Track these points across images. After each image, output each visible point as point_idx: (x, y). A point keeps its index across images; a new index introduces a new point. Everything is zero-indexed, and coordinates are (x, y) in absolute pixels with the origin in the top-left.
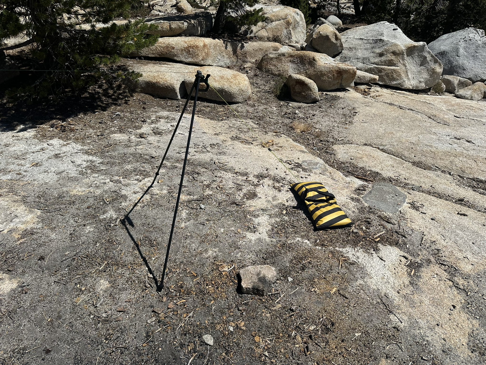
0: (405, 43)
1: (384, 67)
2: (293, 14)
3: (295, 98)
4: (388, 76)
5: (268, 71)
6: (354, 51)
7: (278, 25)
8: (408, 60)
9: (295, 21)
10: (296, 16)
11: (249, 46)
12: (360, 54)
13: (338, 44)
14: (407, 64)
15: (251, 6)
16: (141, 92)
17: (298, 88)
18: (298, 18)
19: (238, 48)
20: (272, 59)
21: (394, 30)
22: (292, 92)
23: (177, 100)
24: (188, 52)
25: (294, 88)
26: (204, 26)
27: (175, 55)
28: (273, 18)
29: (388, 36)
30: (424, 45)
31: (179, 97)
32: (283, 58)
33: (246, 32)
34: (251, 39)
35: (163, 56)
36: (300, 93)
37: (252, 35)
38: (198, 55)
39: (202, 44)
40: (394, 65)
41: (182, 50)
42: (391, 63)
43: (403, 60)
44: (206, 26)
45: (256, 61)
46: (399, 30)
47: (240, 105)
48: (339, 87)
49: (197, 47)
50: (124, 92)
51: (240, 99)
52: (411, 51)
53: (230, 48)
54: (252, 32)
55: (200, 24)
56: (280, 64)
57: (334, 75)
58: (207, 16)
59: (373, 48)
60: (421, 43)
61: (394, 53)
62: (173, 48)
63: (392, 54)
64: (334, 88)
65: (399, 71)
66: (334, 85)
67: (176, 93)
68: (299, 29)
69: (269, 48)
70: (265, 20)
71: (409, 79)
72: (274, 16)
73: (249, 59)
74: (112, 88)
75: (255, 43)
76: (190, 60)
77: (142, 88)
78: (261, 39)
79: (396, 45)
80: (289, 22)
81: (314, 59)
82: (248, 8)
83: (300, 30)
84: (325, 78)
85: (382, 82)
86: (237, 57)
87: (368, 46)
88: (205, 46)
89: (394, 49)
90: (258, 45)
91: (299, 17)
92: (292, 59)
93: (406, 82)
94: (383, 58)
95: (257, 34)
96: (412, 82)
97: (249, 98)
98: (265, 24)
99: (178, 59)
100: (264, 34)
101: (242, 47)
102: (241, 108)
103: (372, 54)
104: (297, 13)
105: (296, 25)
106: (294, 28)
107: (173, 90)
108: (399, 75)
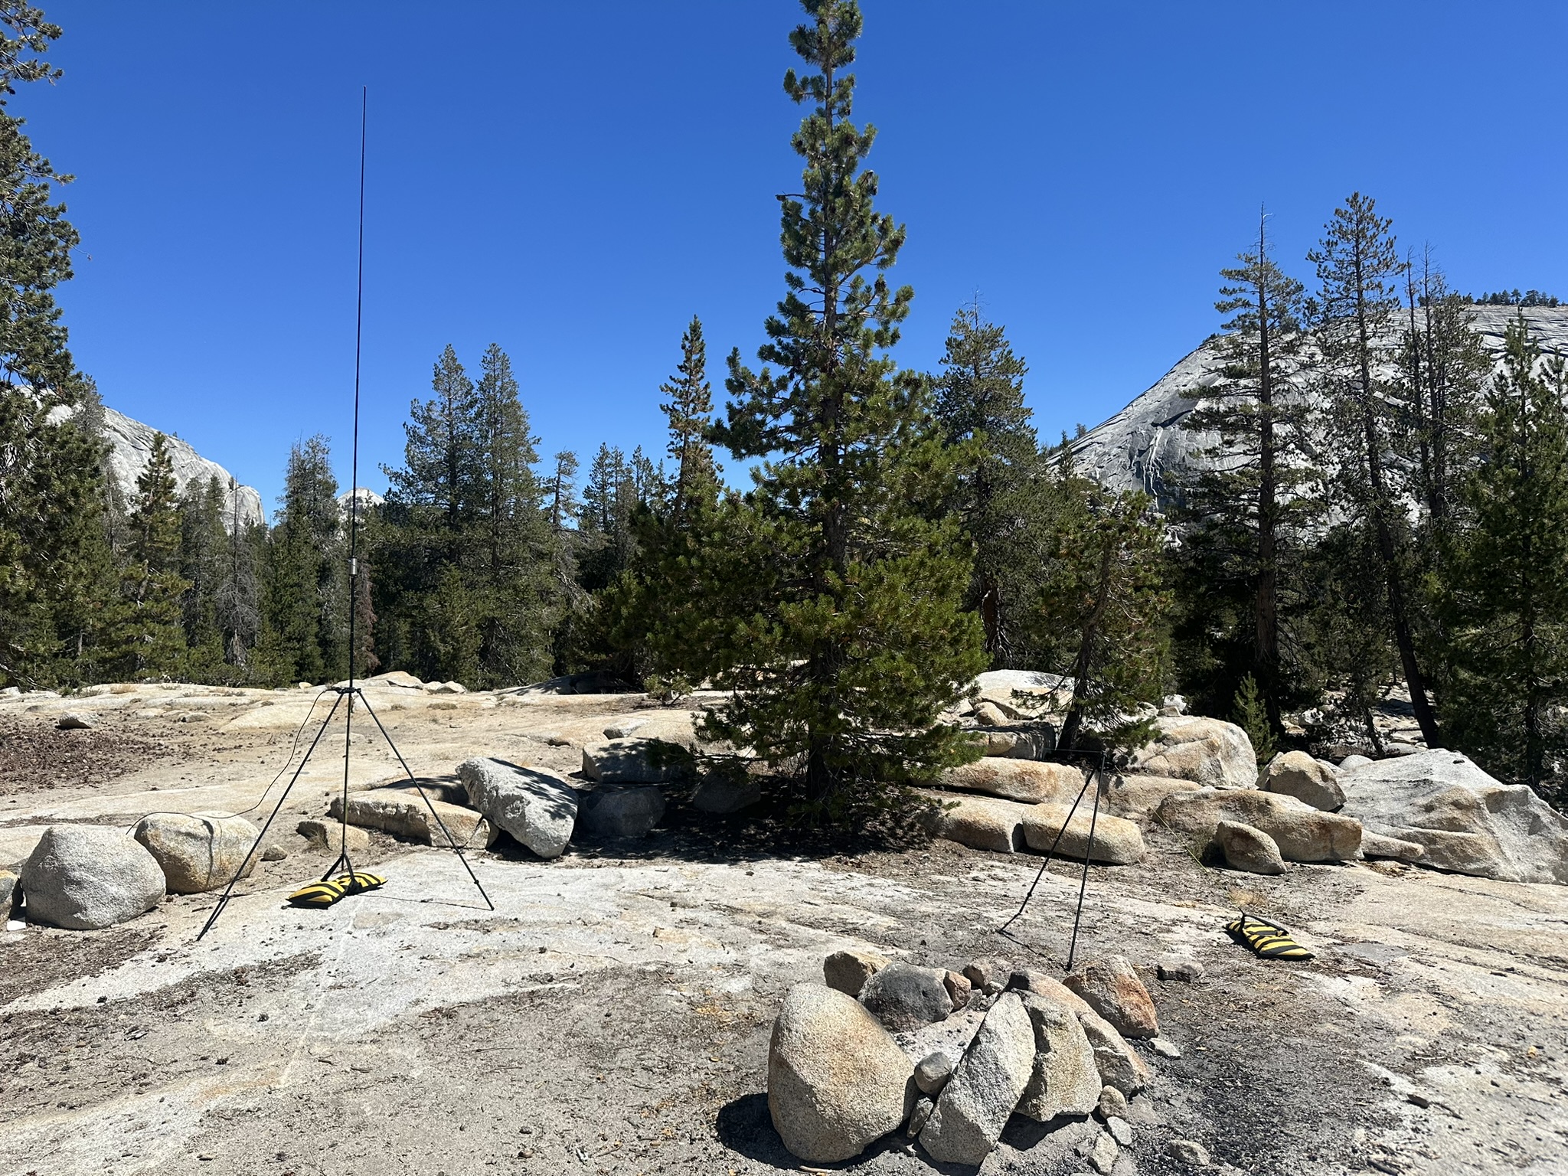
0: (1480, 786)
1: (1439, 832)
2: (1222, 731)
3: (1235, 863)
4: (1453, 852)
5: (1175, 826)
6: (1371, 804)
7: (1188, 750)
8: (1495, 821)
9: (1228, 744)
10: (1229, 735)
11: (1131, 782)
12: (1383, 808)
13: (1331, 790)
14: (1495, 830)
15: (1132, 714)
16: (946, 837)
17: (1237, 845)
18: (1234, 740)
19: (1111, 784)
20: (1182, 804)
21: (1455, 762)
22: (1227, 852)
23: (1009, 853)
24: (1022, 781)
25: (1230, 844)
26: (1042, 745)
27: (999, 786)
28: (1179, 737)
29: (1441, 773)
30: (1526, 791)
31: (1012, 849)
32: (1205, 801)
33: (1123, 760)
34: (1135, 771)
35: (977, 786)
36: (1243, 854)
37: (1136, 765)
38: (1038, 787)
39: (1046, 771)
40: (1464, 829)
41: (1011, 778)
42: (1453, 825)
43: (1483, 819)
44: (1046, 746)
45: (1149, 810)
46: (1469, 763)
47: (1125, 867)
48: (1329, 857)
49: (1037, 774)
50: (921, 835)
51: (1124, 857)
52: (1496, 802)
53: (1094, 783)
54: (1135, 759)
55: (1036, 740)
56: (1200, 813)
57: (1312, 831)
58: (1047, 729)
59: (1411, 796)
60: (1518, 787)
61: (1457, 805)
62: (996, 774)
63: (1453, 807)
64: (1318, 858)
65: (1479, 842)
66: (1317, 850)
67: (1007, 842)
68: (1239, 761)
69: (1175, 788)
70: (1160, 738)
71: (1507, 860)
72: (1179, 733)
73: (1133, 806)
74: (902, 828)
75: (1143, 778)
76: (1024, 795)
77: (948, 830)
78: (1155, 772)
79: (1458, 789)
80: (1213, 745)
81: (1268, 803)
82: (1126, 718)
83: (1241, 763)
84: (1295, 835)
85: (1442, 863)
86: (1109, 800)
87: (1401, 793)
88: (1050, 773)
89: (1456, 796)
90: (1151, 782)
91: (1235, 737)
92: (1223, 803)
93: (1502, 866)
94: (1434, 815)
95: (1146, 764)
96: (1517, 867)
97: (1143, 859)
98: (1162, 747)
99: (1003, 792)
100: (1162, 765)
101: (1119, 782)
102: (1126, 871)
103: (1409, 808)
104: (1231, 731)
105: (1231, 753)
106: (1228, 757)
107: (1003, 835)
108: (1481, 851)
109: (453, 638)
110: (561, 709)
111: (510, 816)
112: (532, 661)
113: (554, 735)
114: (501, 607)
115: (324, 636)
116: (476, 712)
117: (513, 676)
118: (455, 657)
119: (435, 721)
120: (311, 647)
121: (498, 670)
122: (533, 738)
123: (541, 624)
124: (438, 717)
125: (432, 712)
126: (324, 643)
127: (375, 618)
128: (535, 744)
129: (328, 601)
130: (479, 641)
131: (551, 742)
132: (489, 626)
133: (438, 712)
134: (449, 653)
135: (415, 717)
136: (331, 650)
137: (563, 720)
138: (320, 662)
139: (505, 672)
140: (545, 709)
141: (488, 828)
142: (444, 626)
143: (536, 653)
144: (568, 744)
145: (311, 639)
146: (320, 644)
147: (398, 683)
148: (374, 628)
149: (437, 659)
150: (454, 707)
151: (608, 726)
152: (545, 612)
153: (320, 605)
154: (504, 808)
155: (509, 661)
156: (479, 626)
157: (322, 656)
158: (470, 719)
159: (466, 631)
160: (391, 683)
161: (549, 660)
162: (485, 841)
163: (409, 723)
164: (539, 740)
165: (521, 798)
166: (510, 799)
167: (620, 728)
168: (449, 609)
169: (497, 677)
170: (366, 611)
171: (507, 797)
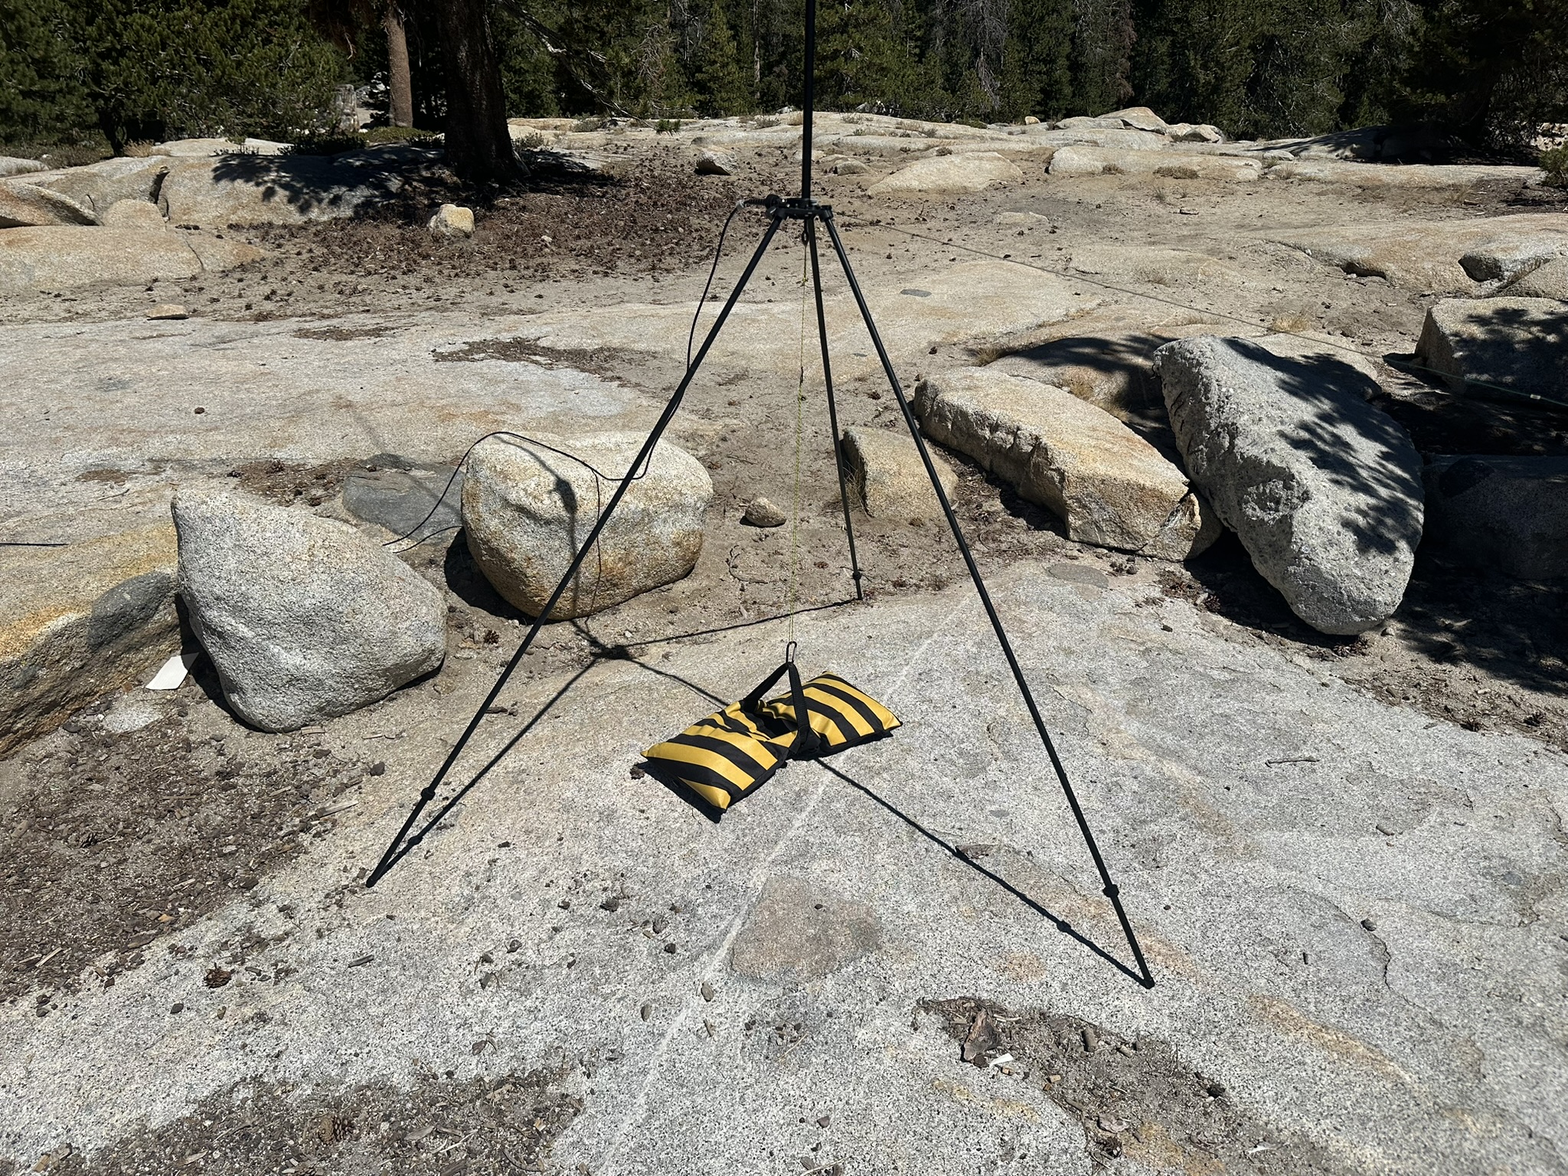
109: (1218, 63)
110: (1369, 193)
111: (1253, 511)
112: (1313, 99)
113: (1359, 254)
114: (1285, 21)
115: (1076, 57)
116: (1224, 185)
117: (1284, 117)
118: (1216, 89)
119: (1160, 198)
120: (1061, 72)
121: (1266, 109)
122: (1316, 255)
123: (1336, 46)
124: (1167, 191)
125: (1159, 181)
126: (1075, 67)
127: (1134, 35)
128: (1319, 267)
129: (1085, 14)
130: (1249, 69)
131: (1350, 267)
132: (1267, 45)
133: (1169, 181)
134: (1209, 83)
135: (1132, 187)
136: (1081, 75)
137: (1372, 217)
138: (1068, 90)
139: (1276, 112)
140: (1337, 189)
141: (1198, 518)
142: (1209, 47)
143: (1321, 87)
144: (1382, 275)
145: (1062, 62)
146: (1070, 68)
147: (1135, 124)
148: (1132, 50)
149: (1193, 92)
150: (1193, 175)
151: (1469, 248)
152: (1345, 27)
153: (1075, 19)
154: (1242, 487)
155: (1283, 98)
156: (1252, 47)
157: (1071, 82)
158: (1214, 199)
159: (1235, 55)
160: (1126, 124)
161: (1336, 99)
162: (1187, 546)
163: (1122, 198)
164: (1327, 259)
165: (1287, 477)
166: (1259, 472)
167: (1499, 256)
168: (1219, 23)
169: (1264, 117)
170: (1126, 28)
171: (1253, 464)
